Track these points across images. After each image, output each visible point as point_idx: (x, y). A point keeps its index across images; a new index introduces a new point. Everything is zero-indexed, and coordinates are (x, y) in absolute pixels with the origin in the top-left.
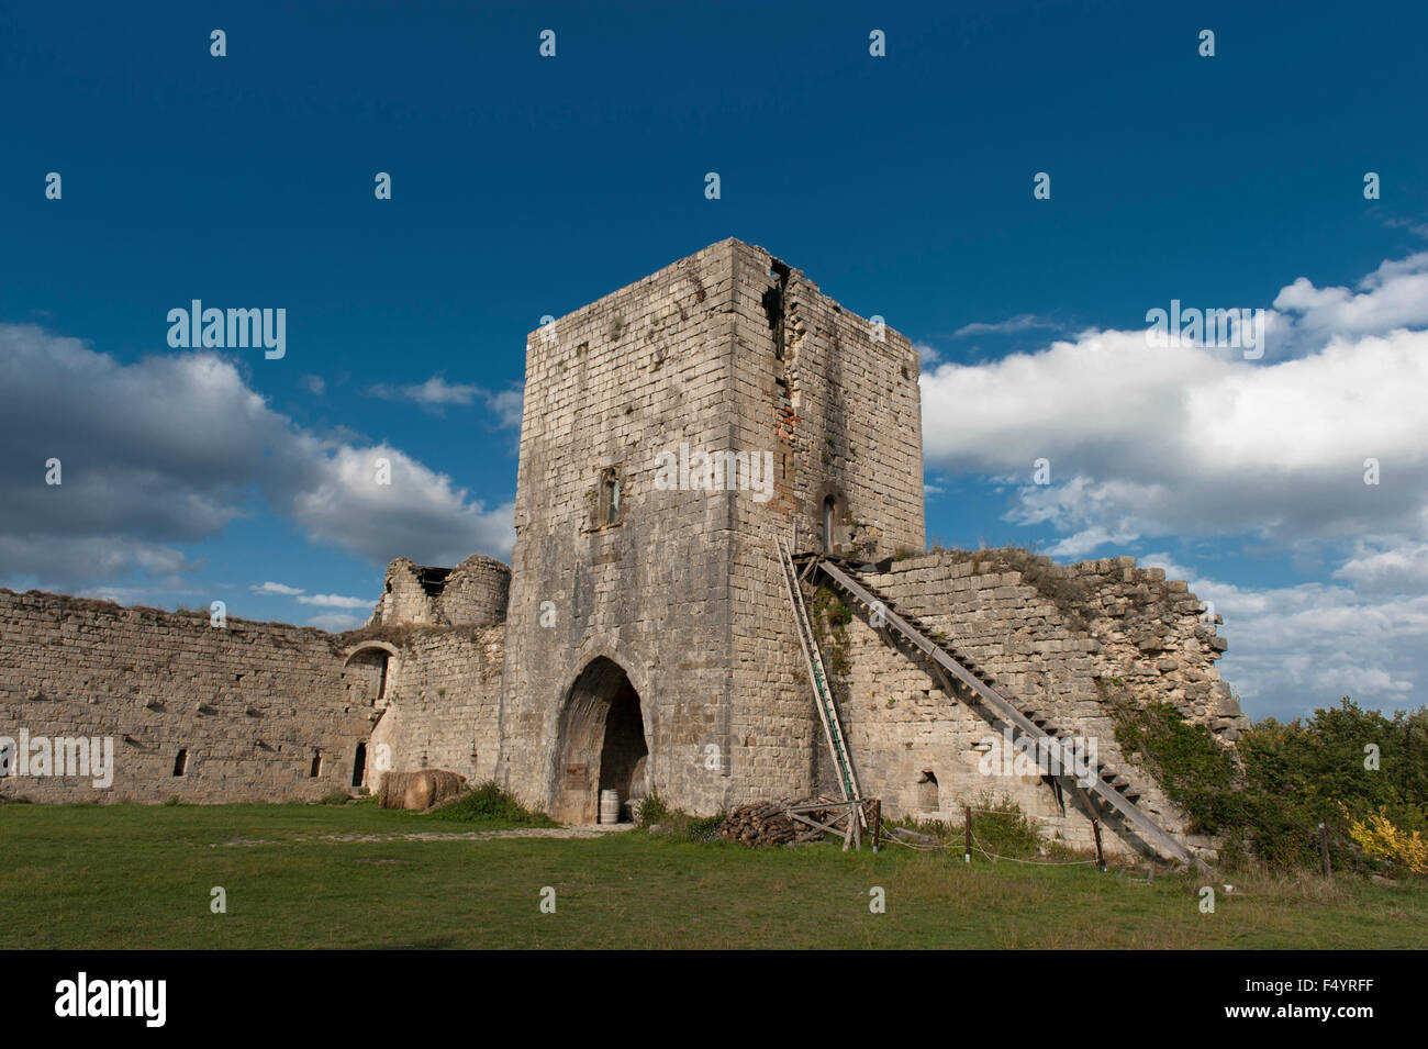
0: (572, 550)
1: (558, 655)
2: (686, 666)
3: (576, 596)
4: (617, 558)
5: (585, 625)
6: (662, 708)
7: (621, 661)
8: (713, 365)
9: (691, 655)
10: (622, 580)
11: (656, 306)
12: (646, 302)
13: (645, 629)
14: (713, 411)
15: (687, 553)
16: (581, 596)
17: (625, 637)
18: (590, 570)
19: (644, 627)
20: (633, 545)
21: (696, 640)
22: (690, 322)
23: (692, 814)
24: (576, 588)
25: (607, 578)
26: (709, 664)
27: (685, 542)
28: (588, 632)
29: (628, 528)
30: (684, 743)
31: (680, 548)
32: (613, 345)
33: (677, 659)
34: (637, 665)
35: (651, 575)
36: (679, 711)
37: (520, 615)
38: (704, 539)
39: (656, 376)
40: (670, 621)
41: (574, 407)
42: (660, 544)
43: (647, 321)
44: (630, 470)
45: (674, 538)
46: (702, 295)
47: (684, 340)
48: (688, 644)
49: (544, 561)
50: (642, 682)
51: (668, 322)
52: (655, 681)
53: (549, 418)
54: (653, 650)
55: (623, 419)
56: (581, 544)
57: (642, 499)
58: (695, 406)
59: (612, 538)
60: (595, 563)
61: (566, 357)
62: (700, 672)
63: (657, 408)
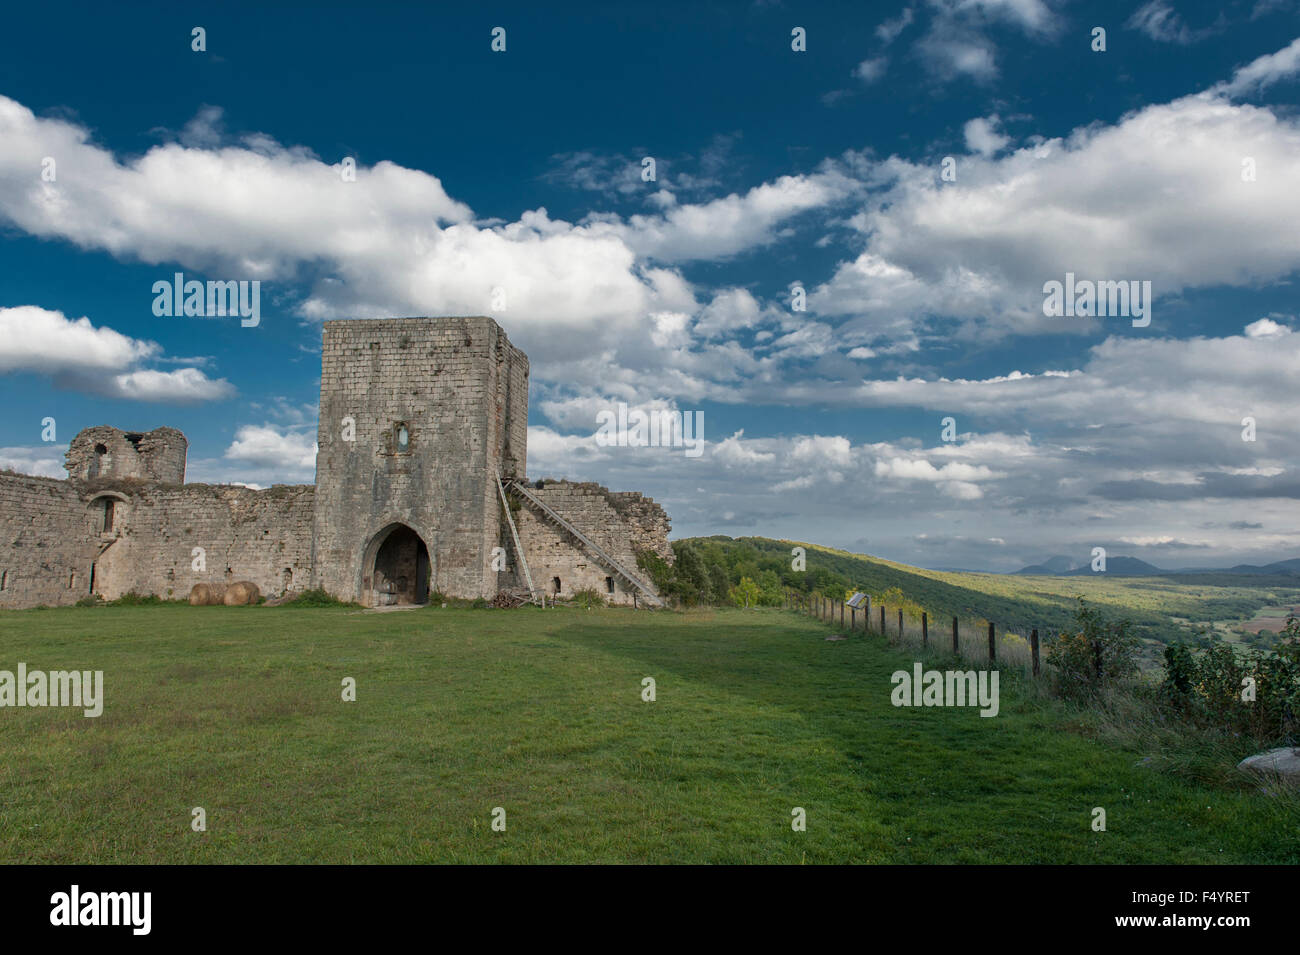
0: (371, 462)
1: (362, 520)
2: (458, 531)
3: (376, 489)
4: (407, 472)
5: (384, 505)
6: (442, 550)
7: (412, 526)
8: (476, 383)
9: (461, 526)
10: (412, 484)
11: (434, 338)
12: (427, 333)
13: (430, 511)
14: (475, 407)
15: (458, 476)
16: (380, 489)
17: (415, 514)
18: (387, 476)
19: (429, 509)
20: (420, 466)
21: (464, 519)
22: (460, 355)
23: (462, 598)
24: (376, 485)
25: (400, 483)
26: (472, 530)
27: (458, 470)
28: (385, 509)
29: (416, 457)
30: (457, 566)
31: (454, 473)
32: (401, 351)
33: (451, 527)
34: (425, 528)
35: (433, 484)
36: (453, 551)
37: (327, 495)
38: (469, 470)
39: (435, 378)
40: (448, 508)
41: (369, 380)
42: (439, 470)
43: (428, 345)
44: (416, 426)
45: (450, 467)
46: (468, 343)
47: (457, 363)
48: (460, 521)
49: (347, 466)
50: (429, 537)
51: (444, 350)
52: (437, 537)
53: (347, 381)
54: (436, 522)
55: (411, 397)
56: (379, 461)
57: (426, 444)
58: (464, 402)
59: (404, 461)
60: (390, 472)
61: (361, 346)
62: (467, 534)
63: (436, 397)
